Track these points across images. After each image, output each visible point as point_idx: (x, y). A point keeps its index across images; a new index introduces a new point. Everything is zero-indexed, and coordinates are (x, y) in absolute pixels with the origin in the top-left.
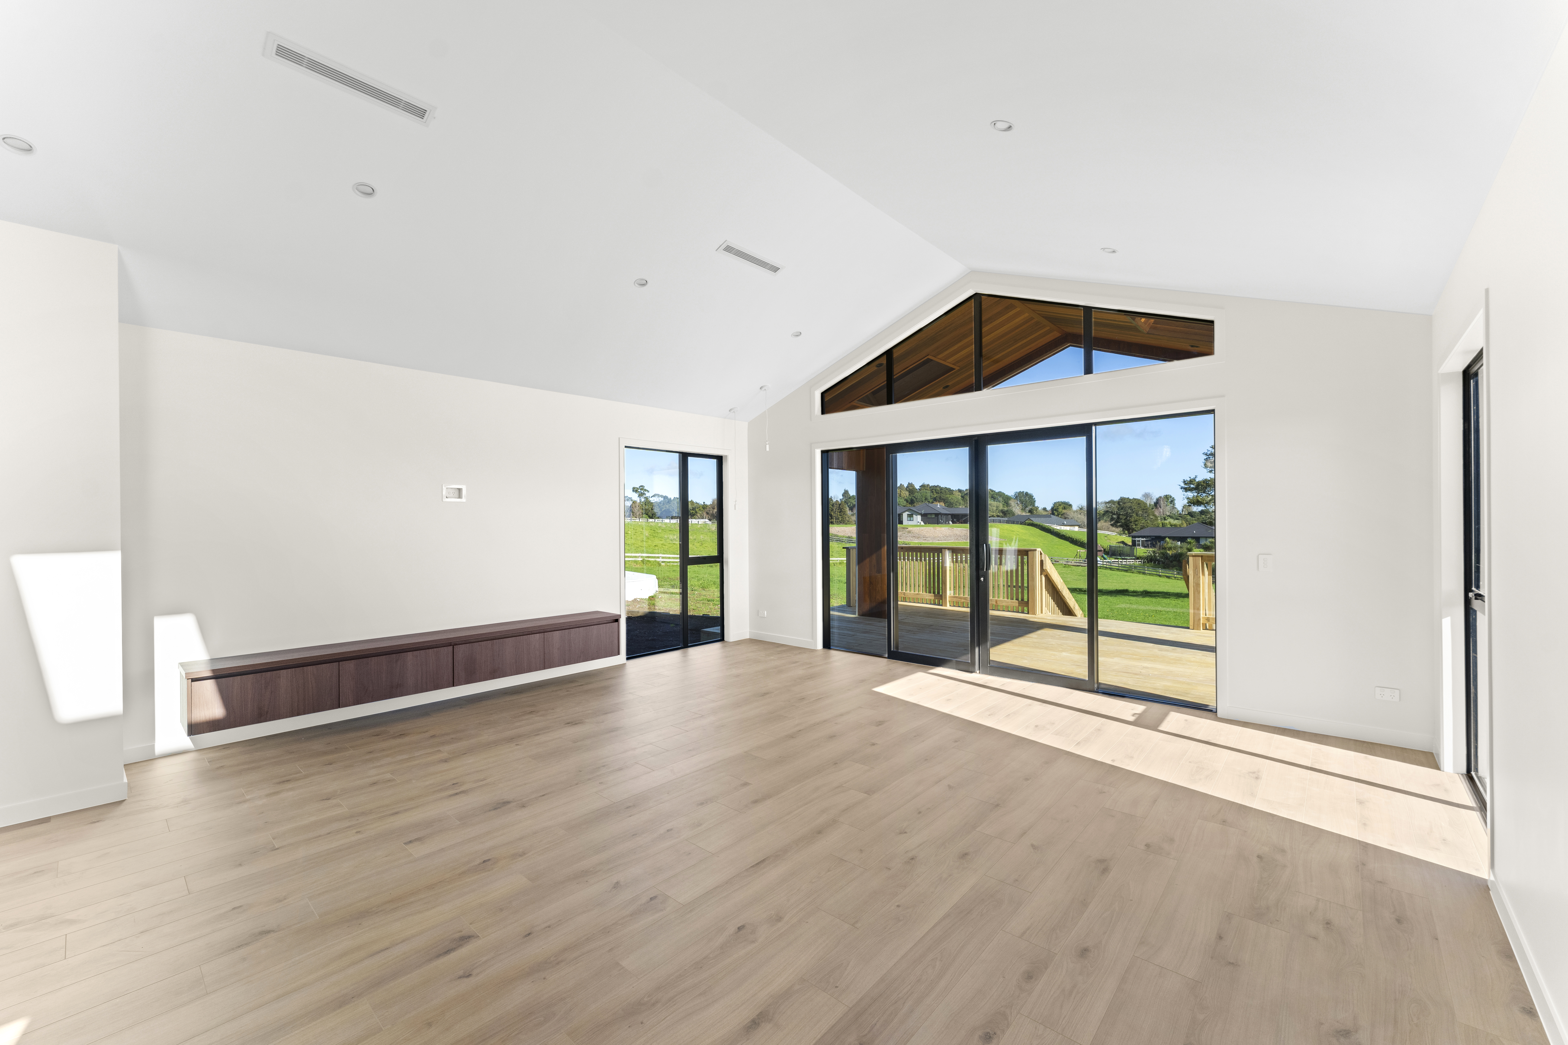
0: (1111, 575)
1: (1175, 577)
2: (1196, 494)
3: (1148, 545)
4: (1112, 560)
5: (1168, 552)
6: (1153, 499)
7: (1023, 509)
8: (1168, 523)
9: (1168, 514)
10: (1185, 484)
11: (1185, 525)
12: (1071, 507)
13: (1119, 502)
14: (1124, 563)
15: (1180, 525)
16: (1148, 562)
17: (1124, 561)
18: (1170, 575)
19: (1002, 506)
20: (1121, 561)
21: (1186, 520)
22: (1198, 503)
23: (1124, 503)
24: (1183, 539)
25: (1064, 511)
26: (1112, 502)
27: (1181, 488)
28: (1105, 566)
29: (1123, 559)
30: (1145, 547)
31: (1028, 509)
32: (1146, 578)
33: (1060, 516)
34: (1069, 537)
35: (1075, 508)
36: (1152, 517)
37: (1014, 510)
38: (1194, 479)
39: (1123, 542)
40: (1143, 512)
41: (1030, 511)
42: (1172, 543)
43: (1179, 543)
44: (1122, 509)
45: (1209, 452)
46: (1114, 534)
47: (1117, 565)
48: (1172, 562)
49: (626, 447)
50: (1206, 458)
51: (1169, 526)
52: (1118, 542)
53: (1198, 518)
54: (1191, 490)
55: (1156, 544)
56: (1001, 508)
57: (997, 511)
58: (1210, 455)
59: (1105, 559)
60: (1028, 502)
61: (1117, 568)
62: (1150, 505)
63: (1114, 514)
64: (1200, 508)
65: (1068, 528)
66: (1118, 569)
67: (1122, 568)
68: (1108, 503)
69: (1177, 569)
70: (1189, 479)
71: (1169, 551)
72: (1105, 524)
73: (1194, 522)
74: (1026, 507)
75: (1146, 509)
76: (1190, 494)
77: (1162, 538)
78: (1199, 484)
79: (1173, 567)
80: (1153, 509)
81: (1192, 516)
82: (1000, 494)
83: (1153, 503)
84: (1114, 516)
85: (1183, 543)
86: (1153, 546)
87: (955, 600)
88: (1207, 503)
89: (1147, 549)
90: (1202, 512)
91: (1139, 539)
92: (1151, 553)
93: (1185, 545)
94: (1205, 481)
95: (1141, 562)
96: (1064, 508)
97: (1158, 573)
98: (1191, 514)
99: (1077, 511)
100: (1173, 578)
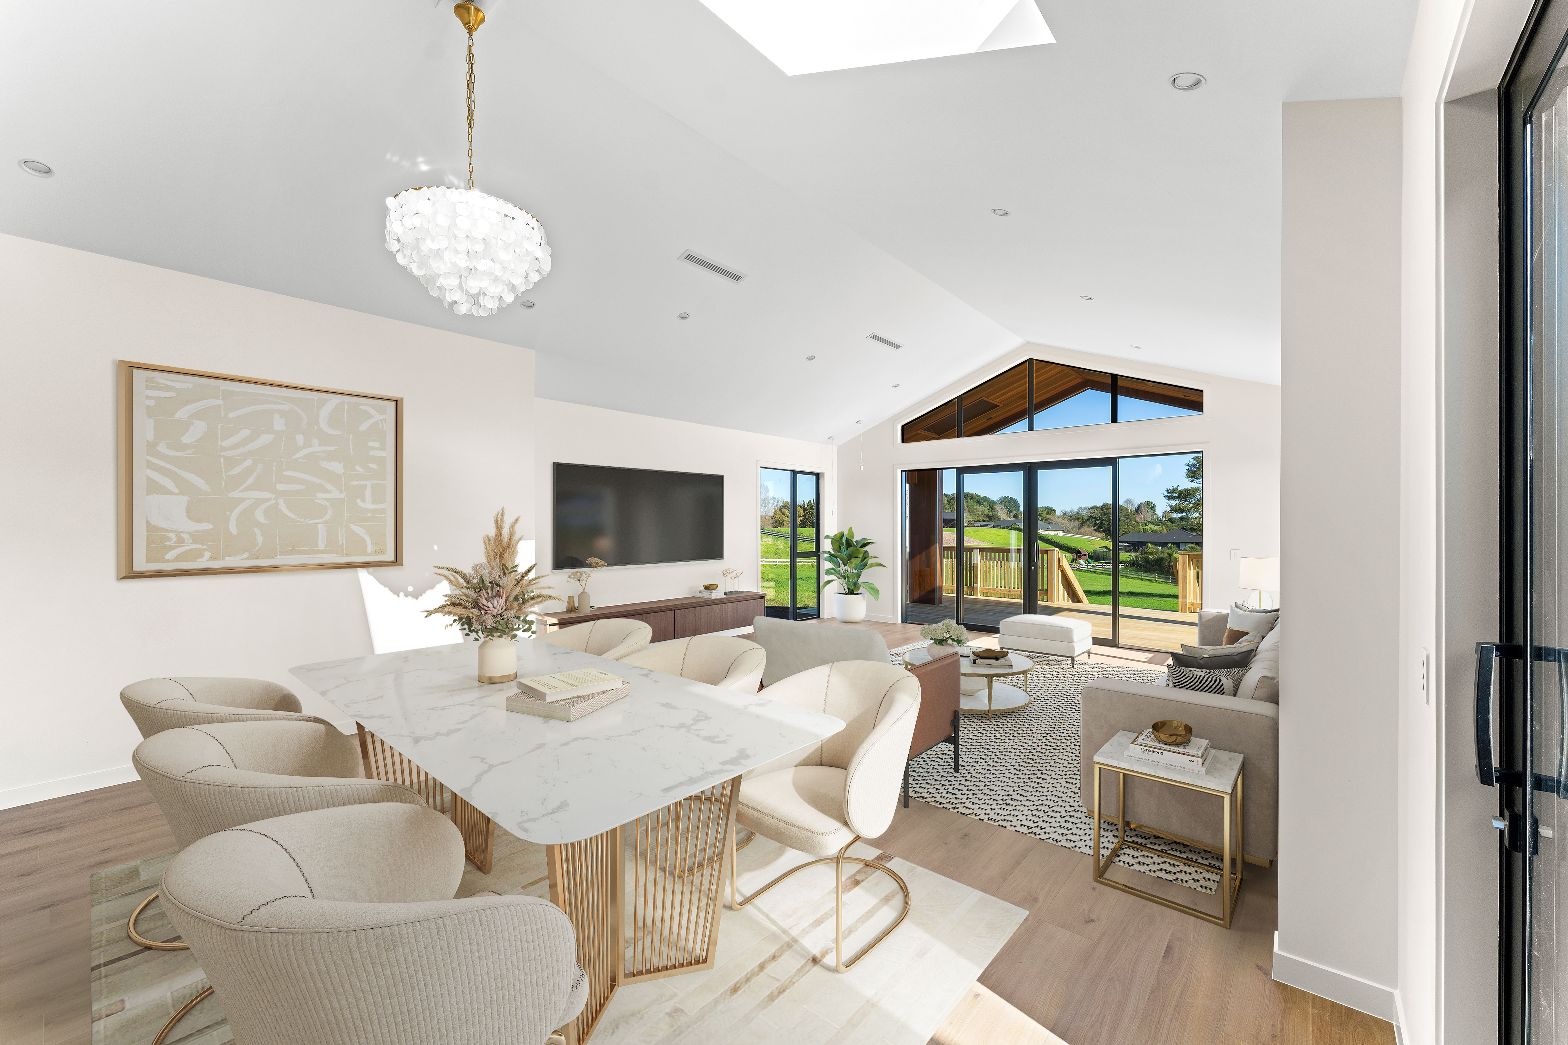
0: (1095, 579)
1: (1156, 581)
2: (1178, 502)
3: (1131, 550)
4: (1096, 564)
5: (1150, 557)
6: (1134, 505)
7: (1008, 514)
8: (1149, 529)
9: (1149, 520)
10: (1168, 493)
11: (1165, 531)
12: (1055, 512)
13: (1102, 508)
14: (1107, 567)
15: (1160, 531)
16: (1131, 567)
17: (1108, 565)
18: (1152, 579)
19: (987, 511)
20: (1105, 565)
21: (1167, 526)
22: (1180, 510)
23: (1107, 509)
24: (1164, 544)
25: (1048, 516)
26: (1095, 508)
27: (1165, 497)
28: (1090, 569)
29: (1106, 563)
30: (1127, 552)
31: (1012, 514)
32: (1129, 581)
33: (1044, 521)
34: (1054, 542)
35: (1058, 513)
36: (1133, 523)
37: (999, 514)
38: (1177, 488)
39: (1106, 547)
40: (1125, 518)
41: (1015, 516)
42: (1153, 549)
43: (1160, 548)
44: (1105, 514)
45: (1191, 463)
46: (1097, 539)
47: (1101, 569)
48: (1153, 566)
49: (761, 467)
50: (1187, 468)
51: (1150, 532)
52: (1102, 547)
53: (1178, 524)
54: (1173, 498)
55: (1139, 548)
56: (986, 512)
57: (983, 516)
58: (1191, 466)
59: (1089, 563)
60: (1013, 507)
61: (1101, 571)
62: (1131, 511)
63: (1098, 520)
64: (1180, 515)
65: (1053, 533)
66: (1103, 573)
67: (1106, 572)
68: (1091, 508)
69: (1158, 573)
70: (1172, 488)
71: (1151, 555)
72: (1088, 529)
73: (1174, 528)
74: (1011, 512)
75: (1128, 515)
76: (1173, 503)
77: (1143, 544)
78: (1181, 492)
79: (1154, 571)
80: (1134, 514)
81: (1172, 523)
82: (986, 499)
83: (1134, 509)
84: (1098, 522)
85: (1164, 548)
86: (1135, 550)
87: (985, 591)
88: (1188, 510)
89: (1129, 554)
90: (1182, 519)
91: (1121, 544)
92: (1134, 557)
93: (1166, 550)
94: (1186, 490)
95: (1124, 566)
96: (1048, 513)
97: (1140, 577)
98: (1171, 520)
99: (1060, 517)
100: (1155, 582)
